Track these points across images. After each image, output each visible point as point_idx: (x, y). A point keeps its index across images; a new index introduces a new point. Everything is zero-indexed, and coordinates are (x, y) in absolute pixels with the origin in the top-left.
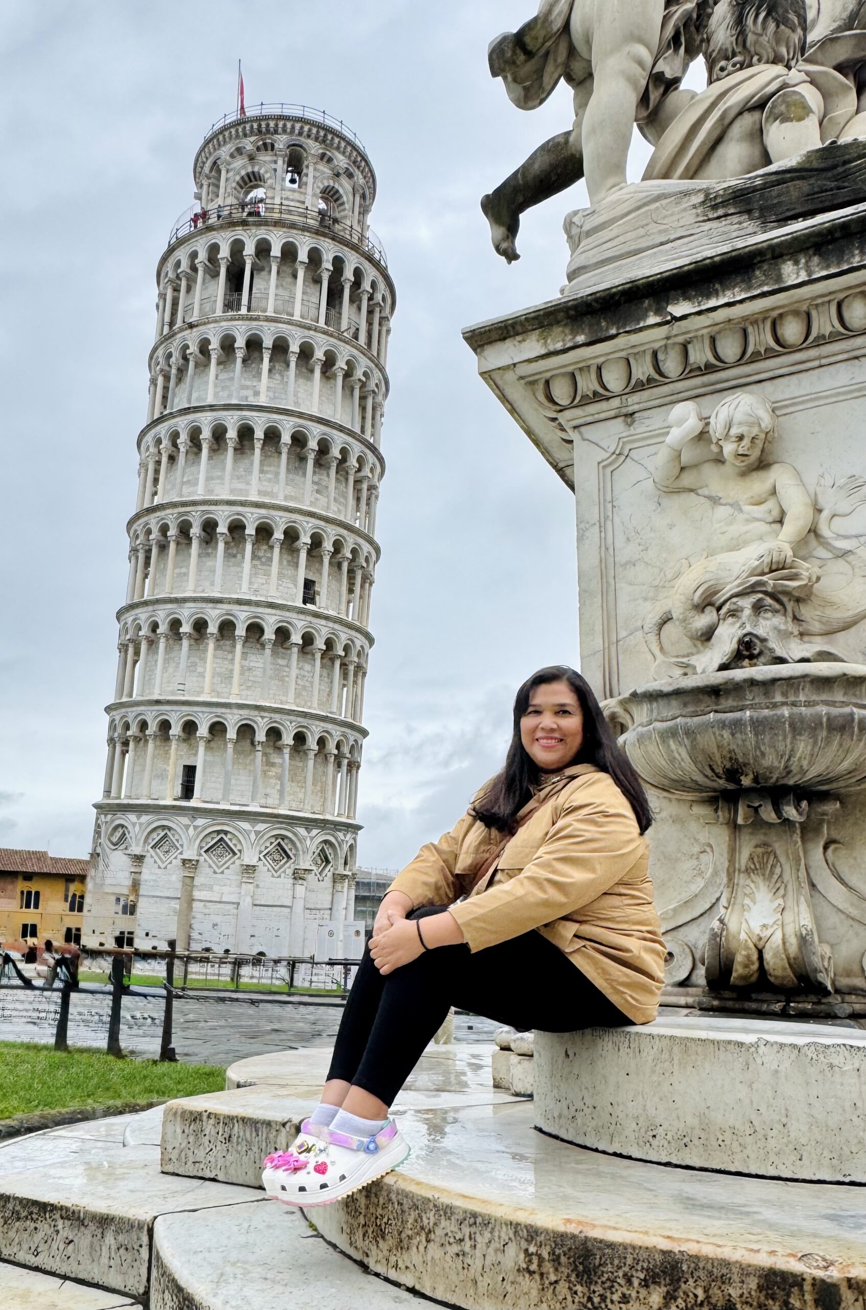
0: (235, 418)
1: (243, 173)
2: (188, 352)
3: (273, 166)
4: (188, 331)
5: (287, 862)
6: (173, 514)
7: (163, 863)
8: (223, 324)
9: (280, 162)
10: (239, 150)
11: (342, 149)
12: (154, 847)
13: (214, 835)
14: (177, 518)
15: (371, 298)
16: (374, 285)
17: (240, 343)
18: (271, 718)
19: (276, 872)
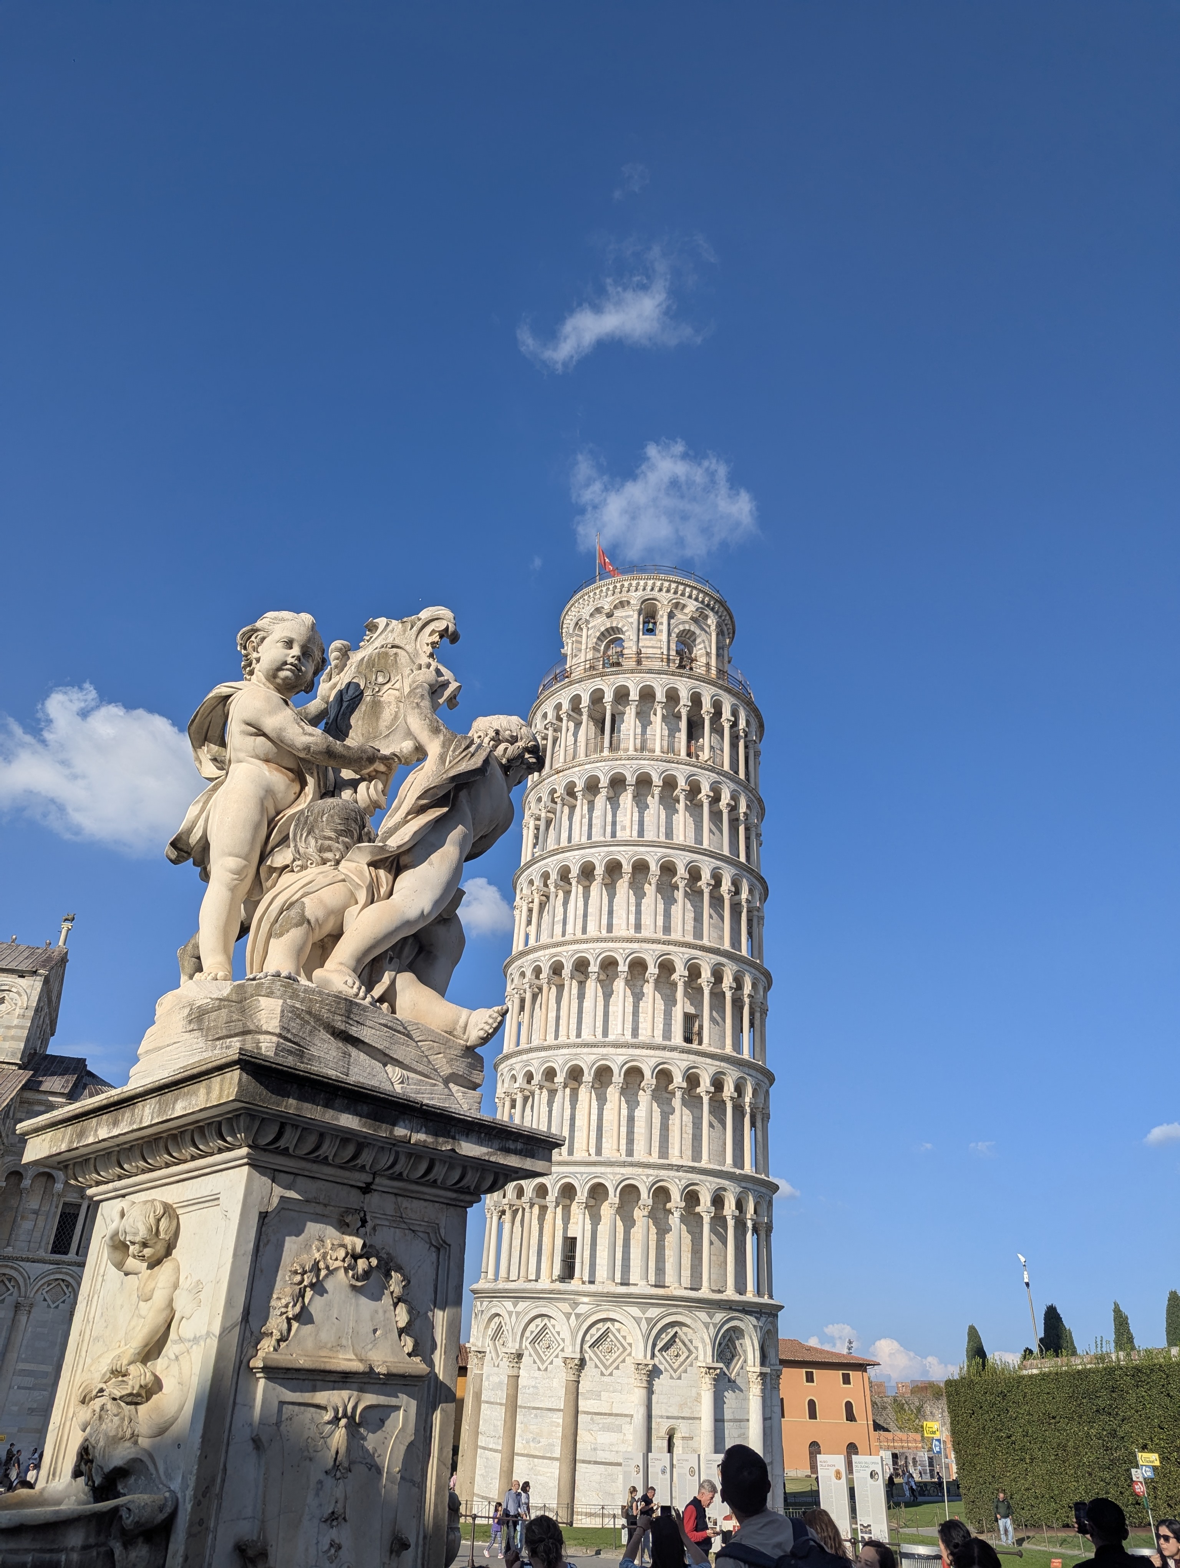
0: (602, 854)
1: (603, 629)
2: (555, 795)
3: (630, 620)
4: (556, 776)
5: (687, 1357)
6: (545, 956)
7: (543, 1362)
8: (587, 767)
9: (636, 616)
10: (598, 610)
11: (694, 596)
12: (533, 1342)
13: (600, 1325)
14: (550, 959)
15: (734, 725)
16: (735, 713)
17: (604, 782)
18: (657, 1176)
19: (675, 1371)
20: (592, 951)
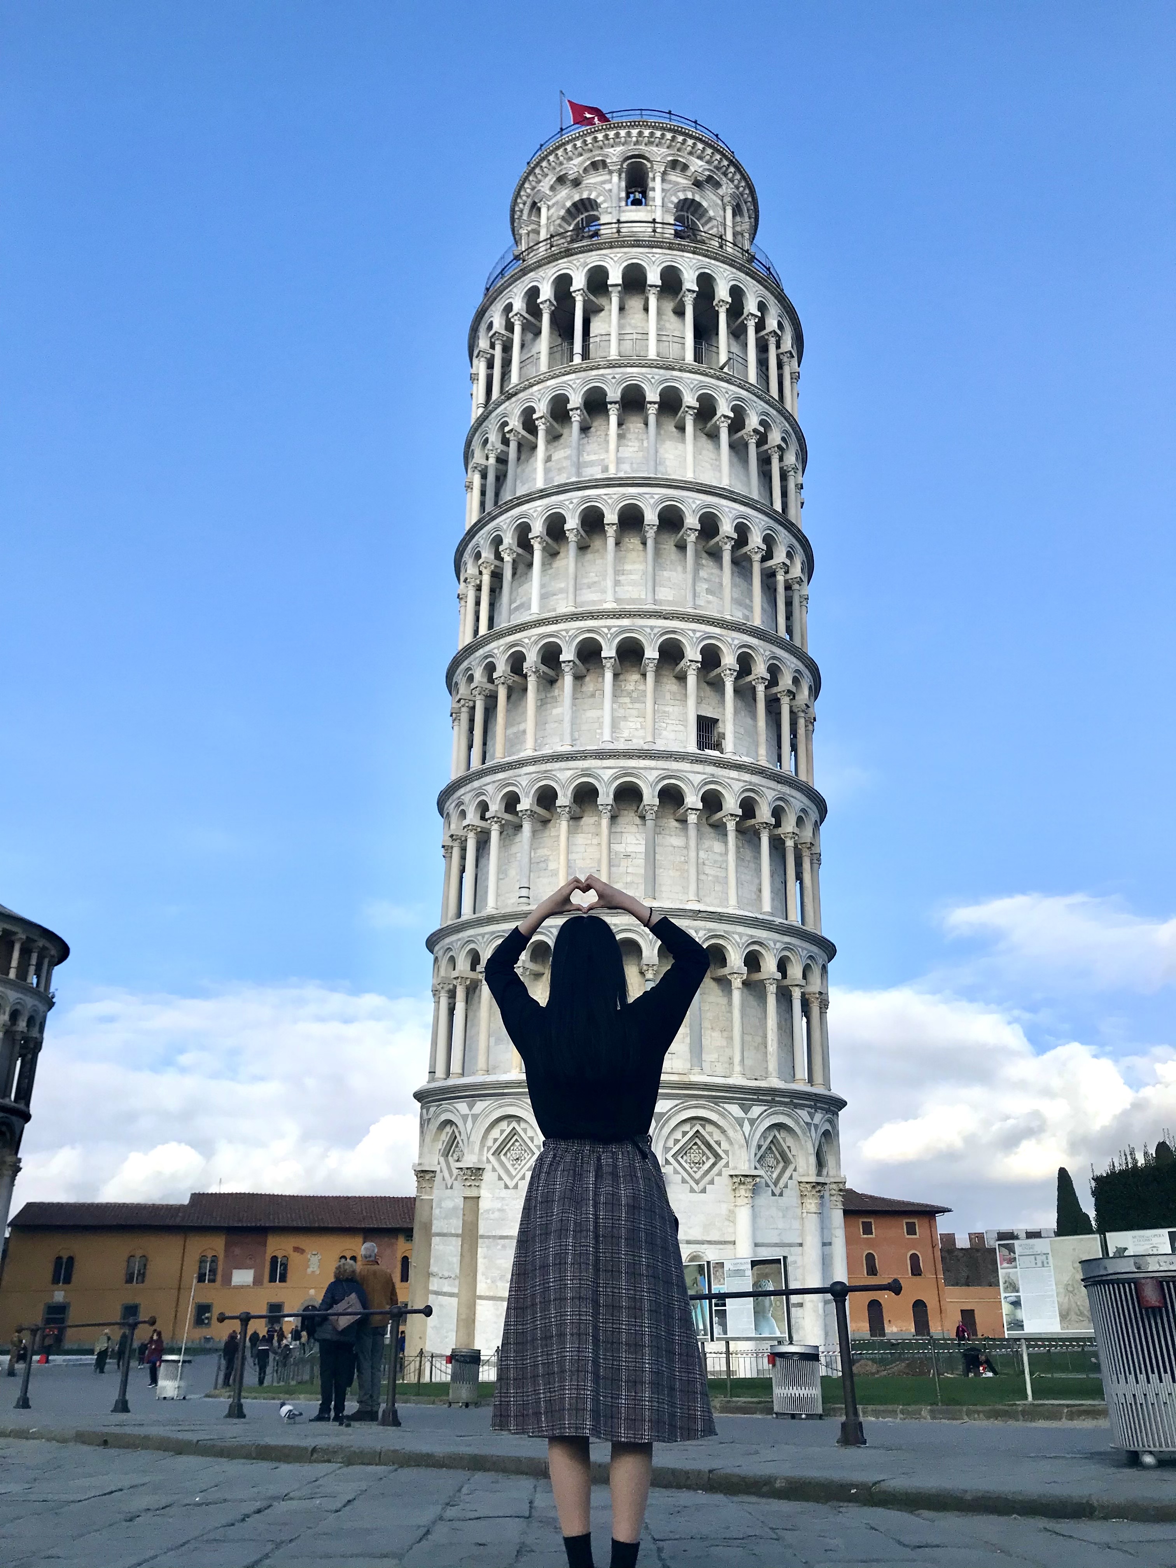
0: (575, 501)
1: (568, 204)
2: (507, 429)
3: (607, 186)
4: (507, 403)
6: (498, 648)
8: (550, 384)
9: (615, 178)
11: (698, 153)
14: (505, 653)
17: (576, 400)
20: (564, 633)
